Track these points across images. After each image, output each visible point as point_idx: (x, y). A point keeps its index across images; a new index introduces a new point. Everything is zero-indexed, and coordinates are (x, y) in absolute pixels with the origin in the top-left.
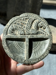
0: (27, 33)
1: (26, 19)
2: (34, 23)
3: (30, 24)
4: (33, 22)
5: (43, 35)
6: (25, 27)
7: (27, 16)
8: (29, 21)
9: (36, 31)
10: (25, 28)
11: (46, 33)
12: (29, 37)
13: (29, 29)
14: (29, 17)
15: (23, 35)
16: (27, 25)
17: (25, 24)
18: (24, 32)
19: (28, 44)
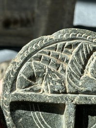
0: (72, 88)
1: (70, 46)
2: (91, 59)
3: (81, 63)
4: (89, 56)
6: (65, 71)
7: (72, 39)
8: (77, 54)
10: (67, 73)
12: (76, 101)
13: (76, 77)
14: (78, 41)
15: (59, 93)
16: (73, 66)
17: (67, 61)
18: (62, 86)
19: (73, 122)
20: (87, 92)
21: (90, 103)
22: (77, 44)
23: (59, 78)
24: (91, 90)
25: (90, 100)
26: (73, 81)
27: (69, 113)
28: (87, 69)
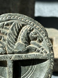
1: (7, 25)
2: (21, 32)
3: (15, 35)
5: (38, 53)
6: (5, 40)
7: (9, 20)
8: (12, 29)
9: (26, 46)
10: (6, 41)
11: (43, 49)
12: (13, 58)
13: (12, 43)
14: (12, 21)
15: (2, 54)
16: (10, 37)
17: (6, 34)
18: (4, 49)
19: (11, 71)
20: (20, 52)
21: (21, 59)
22: (12, 23)
23: (2, 45)
24: (22, 51)
25: (22, 57)
26: (10, 46)
27: (9, 66)
28: (19, 38)
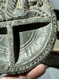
12: (13, 24)
18: (3, 16)
21: (22, 24)
24: (21, 16)
25: (22, 22)
27: (9, 33)
